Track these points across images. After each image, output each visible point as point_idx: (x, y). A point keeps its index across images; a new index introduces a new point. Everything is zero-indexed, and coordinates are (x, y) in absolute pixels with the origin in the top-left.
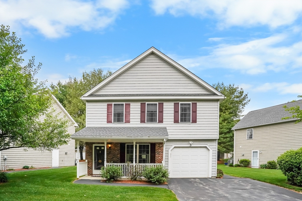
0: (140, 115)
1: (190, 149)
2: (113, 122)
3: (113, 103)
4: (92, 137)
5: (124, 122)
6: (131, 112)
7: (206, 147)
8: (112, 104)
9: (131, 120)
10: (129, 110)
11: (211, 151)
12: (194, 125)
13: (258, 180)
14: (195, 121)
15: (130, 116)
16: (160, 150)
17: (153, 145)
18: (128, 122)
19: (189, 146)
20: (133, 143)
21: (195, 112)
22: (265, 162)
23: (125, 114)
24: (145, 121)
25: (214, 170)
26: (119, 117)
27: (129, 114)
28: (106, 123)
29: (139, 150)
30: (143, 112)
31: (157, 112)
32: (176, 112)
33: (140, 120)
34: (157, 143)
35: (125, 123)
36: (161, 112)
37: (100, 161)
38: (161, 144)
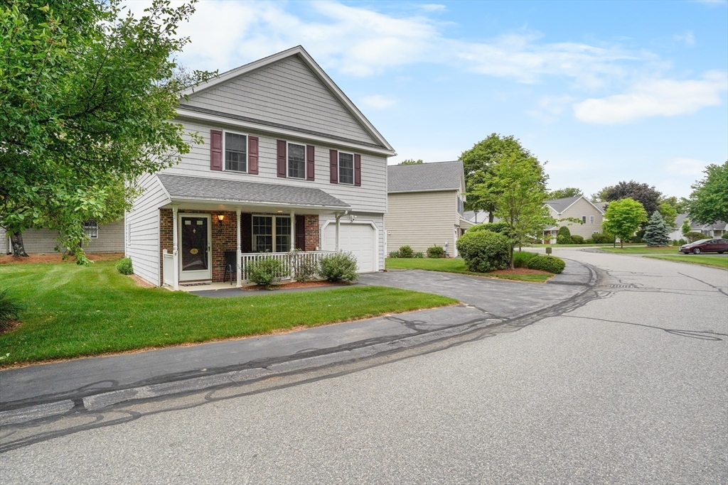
0: (276, 162)
1: (350, 227)
2: (224, 169)
3: (224, 131)
4: (221, 200)
5: (247, 172)
6: (260, 154)
7: (370, 225)
8: (222, 132)
9: (260, 170)
10: (256, 150)
11: (377, 230)
12: (356, 189)
13: (435, 270)
14: (358, 184)
15: (257, 162)
16: (312, 228)
17: (301, 219)
18: (255, 172)
19: (349, 222)
20: (289, 215)
21: (358, 169)
22: (397, 249)
23: (250, 156)
24: (285, 174)
25: (381, 260)
26: (236, 162)
27: (257, 158)
28: (208, 169)
29: (277, 228)
30: (281, 157)
31: (304, 160)
32: (333, 165)
33: (276, 171)
34: (307, 215)
35: (249, 173)
36: (311, 161)
37: (194, 251)
38: (314, 217)
